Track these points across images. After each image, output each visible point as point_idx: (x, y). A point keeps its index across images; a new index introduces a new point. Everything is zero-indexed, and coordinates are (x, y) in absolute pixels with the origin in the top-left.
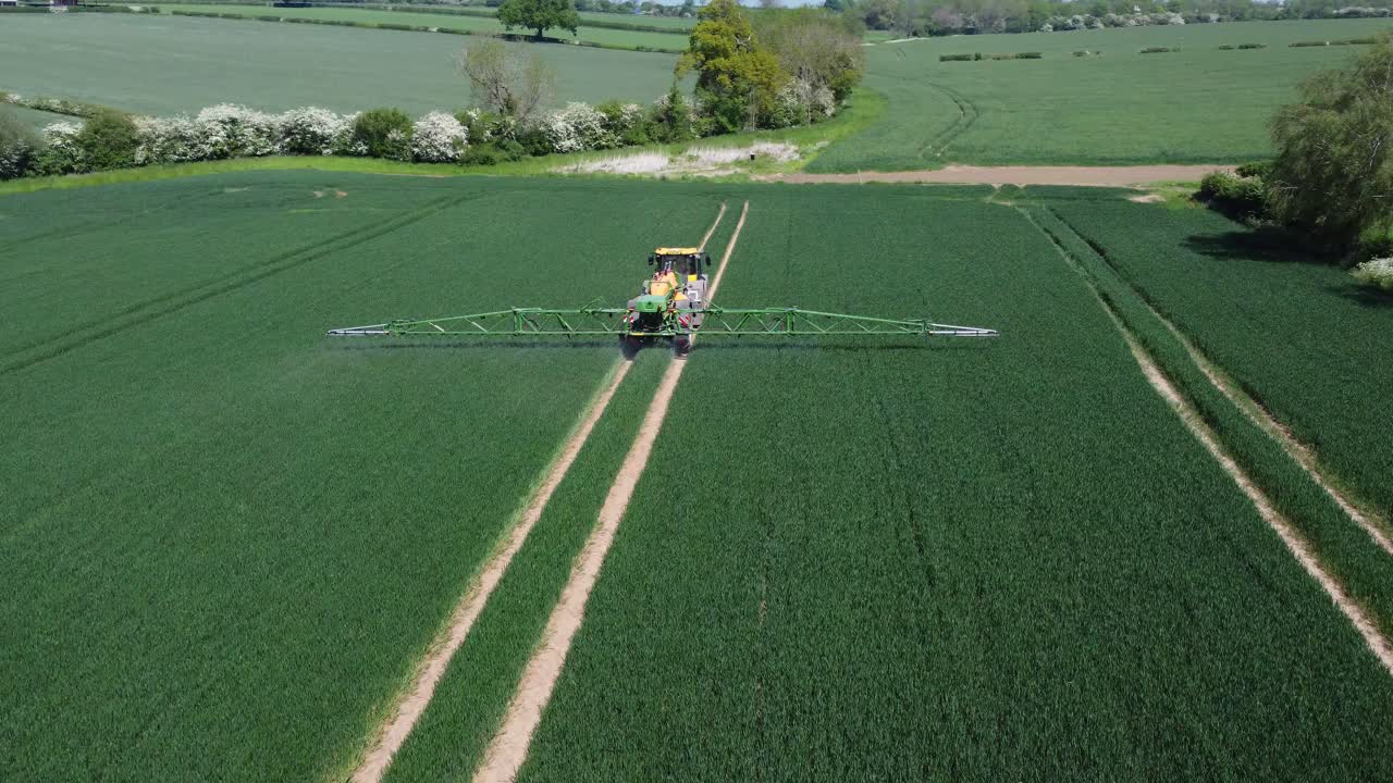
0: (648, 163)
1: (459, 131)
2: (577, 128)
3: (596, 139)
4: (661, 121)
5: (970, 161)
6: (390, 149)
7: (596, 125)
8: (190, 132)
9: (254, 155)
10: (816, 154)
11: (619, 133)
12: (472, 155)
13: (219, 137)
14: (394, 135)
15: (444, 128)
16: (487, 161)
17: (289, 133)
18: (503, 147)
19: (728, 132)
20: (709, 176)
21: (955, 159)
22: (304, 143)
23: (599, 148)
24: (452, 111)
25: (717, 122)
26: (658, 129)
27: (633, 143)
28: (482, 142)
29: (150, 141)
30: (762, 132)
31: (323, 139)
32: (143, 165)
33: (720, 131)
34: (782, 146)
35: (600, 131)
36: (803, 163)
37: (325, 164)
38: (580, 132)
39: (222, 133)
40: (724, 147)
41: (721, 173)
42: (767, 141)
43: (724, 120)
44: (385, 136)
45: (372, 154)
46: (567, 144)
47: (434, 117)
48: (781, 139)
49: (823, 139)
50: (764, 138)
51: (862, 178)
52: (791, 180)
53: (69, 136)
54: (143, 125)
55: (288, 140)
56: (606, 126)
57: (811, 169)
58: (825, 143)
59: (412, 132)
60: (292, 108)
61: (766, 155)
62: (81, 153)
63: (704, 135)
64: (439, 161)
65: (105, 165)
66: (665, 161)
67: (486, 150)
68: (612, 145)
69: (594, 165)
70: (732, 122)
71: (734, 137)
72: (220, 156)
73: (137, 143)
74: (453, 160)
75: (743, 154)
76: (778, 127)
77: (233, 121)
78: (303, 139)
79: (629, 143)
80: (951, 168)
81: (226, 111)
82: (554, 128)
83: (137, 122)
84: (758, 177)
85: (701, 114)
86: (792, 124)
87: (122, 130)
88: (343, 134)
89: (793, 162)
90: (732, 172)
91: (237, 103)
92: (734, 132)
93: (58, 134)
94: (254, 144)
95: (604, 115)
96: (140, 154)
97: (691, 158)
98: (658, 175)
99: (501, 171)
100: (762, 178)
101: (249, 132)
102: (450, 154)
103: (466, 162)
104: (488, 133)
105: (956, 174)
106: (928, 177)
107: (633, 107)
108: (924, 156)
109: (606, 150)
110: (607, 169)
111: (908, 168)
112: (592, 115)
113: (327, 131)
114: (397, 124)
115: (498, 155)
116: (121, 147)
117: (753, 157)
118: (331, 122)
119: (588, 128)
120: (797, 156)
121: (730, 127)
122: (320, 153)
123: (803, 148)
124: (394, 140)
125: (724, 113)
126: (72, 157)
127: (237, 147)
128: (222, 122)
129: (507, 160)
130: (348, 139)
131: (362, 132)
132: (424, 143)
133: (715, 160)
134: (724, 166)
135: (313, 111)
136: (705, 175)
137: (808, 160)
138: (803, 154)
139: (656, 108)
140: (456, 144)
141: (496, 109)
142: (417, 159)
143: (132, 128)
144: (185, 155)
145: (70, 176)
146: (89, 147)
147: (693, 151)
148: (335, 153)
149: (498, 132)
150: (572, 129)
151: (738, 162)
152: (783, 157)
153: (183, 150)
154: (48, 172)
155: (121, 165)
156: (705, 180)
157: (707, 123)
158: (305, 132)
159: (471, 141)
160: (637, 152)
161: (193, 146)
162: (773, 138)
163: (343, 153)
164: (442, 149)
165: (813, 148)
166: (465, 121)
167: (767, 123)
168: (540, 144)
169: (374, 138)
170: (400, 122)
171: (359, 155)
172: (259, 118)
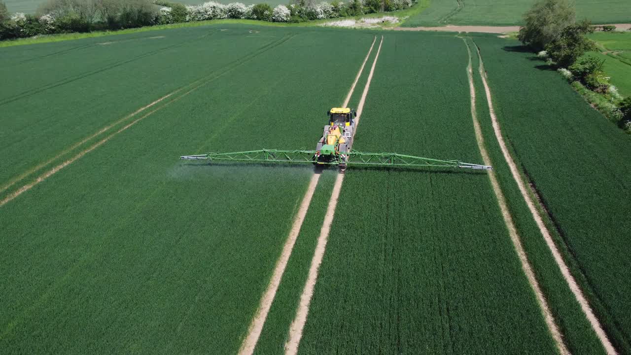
0: (348, 23)
1: (288, 12)
2: (324, 11)
3: (330, 15)
4: (351, 8)
5: (455, 24)
6: (265, 17)
7: (330, 10)
8: (202, 11)
9: (220, 19)
10: (404, 21)
11: (337, 13)
12: (292, 19)
13: (210, 13)
14: (266, 12)
15: (283, 10)
16: (296, 22)
17: (230, 11)
18: (301, 17)
19: (374, 12)
20: (370, 28)
21: (449, 23)
22: (235, 15)
23: (331, 18)
24: (285, 5)
25: (370, 9)
26: (350, 11)
27: (342, 16)
28: (294, 15)
29: (190, 13)
30: (386, 12)
31: (241, 14)
32: (188, 21)
33: (371, 12)
34: (393, 18)
35: (332, 12)
36: (400, 24)
37: (242, 22)
38: (325, 12)
39: (211, 11)
40: (373, 18)
41: (373, 27)
42: (387, 16)
43: (373, 8)
44: (263, 13)
45: (258, 19)
46: (321, 16)
47: (280, 7)
48: (392, 15)
49: (406, 15)
50: (386, 15)
51: (419, 29)
52: (395, 30)
53: (169, 12)
54: (189, 8)
55: (230, 13)
56: (334, 10)
57: (403, 26)
58: (407, 17)
59: (273, 12)
60: (231, 2)
61: (388, 21)
62: (171, 17)
63: (366, 13)
64: (281, 21)
65: (178, 21)
66: (354, 23)
67: (296, 18)
68: (335, 16)
69: (331, 24)
70: (375, 8)
71: (376, 14)
72: (210, 19)
73: (186, 14)
74: (286, 21)
75: (379, 20)
76: (391, 11)
77: (214, 7)
78: (235, 13)
79: (341, 16)
80: (448, 26)
81: (212, 4)
82: (317, 11)
83: (187, 7)
84: (384, 28)
85: (365, 6)
86: (396, 9)
87: (182, 10)
88: (249, 12)
89: (396, 24)
90: (376, 27)
91: (215, 1)
92: (376, 12)
93: (165, 11)
94: (220, 15)
95: (333, 6)
96: (188, 18)
97: (362, 22)
98: (353, 27)
99: (301, 25)
100: (386, 29)
101: (219, 11)
102: (285, 19)
103: (290, 22)
104: (297, 13)
105: (449, 28)
106: (439, 29)
107: (342, 3)
108: (440, 22)
109: (333, 19)
110: (336, 25)
111: (433, 26)
112: (329, 6)
113: (243, 11)
114: (267, 9)
115: (300, 20)
116: (182, 15)
117: (383, 22)
118: (244, 8)
119: (328, 11)
120: (398, 22)
121: (375, 10)
122: (241, 18)
123: (400, 18)
124: (266, 14)
125: (373, 5)
126: (169, 18)
127: (215, 16)
128: (211, 7)
129: (303, 22)
130: (250, 14)
131: (255, 11)
132: (276, 15)
133: (371, 22)
134: (373, 24)
135: (237, 4)
136: (368, 27)
137: (401, 23)
138: (400, 21)
139: (349, 3)
140: (287, 16)
141: (299, 4)
142: (274, 21)
143: (185, 9)
144: (200, 18)
145: (168, 24)
146: (173, 16)
147: (363, 19)
148: (245, 18)
149: (300, 12)
150: (322, 11)
151: (378, 23)
152: (393, 21)
153: (199, 17)
154: (163, 23)
155: (182, 22)
156: (368, 29)
157: (367, 9)
158: (235, 11)
159: (291, 15)
160: (345, 19)
161: (202, 15)
162: (390, 14)
163: (248, 18)
164: (283, 18)
165: (403, 19)
166: (289, 8)
167: (388, 9)
168: (312, 16)
169: (259, 14)
170: (267, 8)
171: (254, 19)
172: (221, 6)
